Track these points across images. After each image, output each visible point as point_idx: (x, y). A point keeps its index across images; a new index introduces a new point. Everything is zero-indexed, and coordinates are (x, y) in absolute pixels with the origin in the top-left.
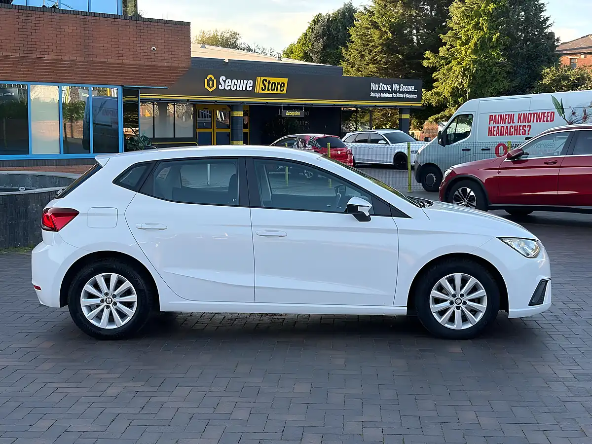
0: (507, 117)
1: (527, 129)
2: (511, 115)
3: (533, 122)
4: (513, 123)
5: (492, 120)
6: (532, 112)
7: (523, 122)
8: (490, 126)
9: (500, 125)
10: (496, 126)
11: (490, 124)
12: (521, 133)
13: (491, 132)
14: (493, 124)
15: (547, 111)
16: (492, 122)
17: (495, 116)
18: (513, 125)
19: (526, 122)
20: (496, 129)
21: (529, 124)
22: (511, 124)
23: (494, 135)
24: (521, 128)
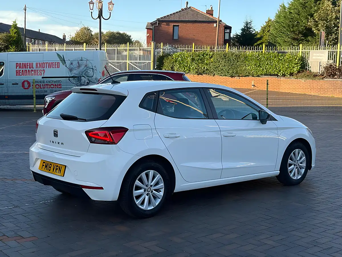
0: (28, 64)
1: (42, 72)
2: (31, 63)
3: (46, 68)
4: (33, 68)
5: (18, 66)
6: (45, 62)
7: (40, 68)
8: (17, 69)
9: (24, 69)
10: (21, 69)
11: (16, 68)
12: (39, 74)
13: (18, 73)
14: (19, 68)
15: (54, 62)
16: (18, 67)
17: (20, 63)
18: (33, 69)
19: (41, 68)
20: (21, 71)
21: (44, 69)
22: (32, 69)
23: (20, 75)
24: (39, 71)
